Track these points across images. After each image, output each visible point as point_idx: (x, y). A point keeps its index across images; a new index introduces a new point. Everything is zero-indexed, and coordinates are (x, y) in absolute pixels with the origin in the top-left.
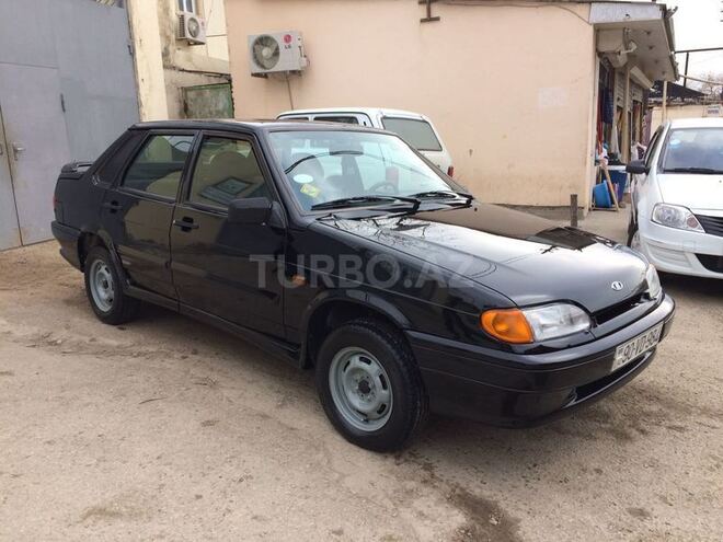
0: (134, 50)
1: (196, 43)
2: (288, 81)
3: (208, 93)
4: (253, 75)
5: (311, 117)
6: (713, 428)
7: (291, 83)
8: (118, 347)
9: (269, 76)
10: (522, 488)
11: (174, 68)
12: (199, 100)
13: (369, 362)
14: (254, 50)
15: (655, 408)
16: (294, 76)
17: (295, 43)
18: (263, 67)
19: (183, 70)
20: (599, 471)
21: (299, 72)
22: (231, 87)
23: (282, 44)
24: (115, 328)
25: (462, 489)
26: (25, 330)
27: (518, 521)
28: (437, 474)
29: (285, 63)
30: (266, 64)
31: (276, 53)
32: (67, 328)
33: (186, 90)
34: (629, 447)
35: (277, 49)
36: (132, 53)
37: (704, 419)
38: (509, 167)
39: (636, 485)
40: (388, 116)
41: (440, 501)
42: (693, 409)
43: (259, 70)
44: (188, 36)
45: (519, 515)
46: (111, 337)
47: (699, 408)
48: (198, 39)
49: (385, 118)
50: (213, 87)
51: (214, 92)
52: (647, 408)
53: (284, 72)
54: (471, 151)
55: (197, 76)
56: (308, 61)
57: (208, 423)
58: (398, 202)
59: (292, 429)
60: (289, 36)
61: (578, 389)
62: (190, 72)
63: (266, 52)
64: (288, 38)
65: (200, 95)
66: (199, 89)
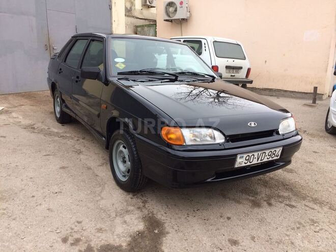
0: (111, 7)
1: (152, 7)
2: (181, 24)
3: (146, 29)
4: (164, 20)
5: (182, 40)
6: (313, 209)
7: (182, 25)
8: (56, 133)
9: (173, 21)
10: (183, 219)
11: (133, 17)
12: (142, 32)
13: (125, 148)
14: (166, 8)
15: (286, 194)
16: (183, 21)
17: (184, 5)
18: (169, 16)
19: (138, 18)
20: (229, 218)
21: (187, 19)
22: (156, 26)
23: (178, 5)
24: (61, 125)
25: (153, 214)
26: (27, 122)
27: (168, 233)
28: (146, 206)
29: (179, 15)
30: (171, 15)
31: (176, 10)
32: (42, 123)
33: (137, 27)
34: (256, 210)
35: (176, 8)
36: (111, 9)
37: (311, 205)
38: (285, 70)
39: (243, 229)
40: (217, 41)
41: (139, 218)
42: (308, 198)
43: (168, 18)
44: (148, 3)
45: (170, 230)
46: (57, 128)
47: (312, 198)
48: (152, 5)
49: (215, 41)
50: (149, 26)
51: (149, 28)
52: (282, 193)
53: (179, 19)
54: (266, 61)
55: (144, 20)
56: (191, 14)
57: (63, 168)
58: (166, 75)
59: (97, 176)
60: (182, 2)
61: (216, 174)
62: (141, 19)
63: (171, 9)
64: (181, 3)
65: (143, 29)
66: (142, 26)
